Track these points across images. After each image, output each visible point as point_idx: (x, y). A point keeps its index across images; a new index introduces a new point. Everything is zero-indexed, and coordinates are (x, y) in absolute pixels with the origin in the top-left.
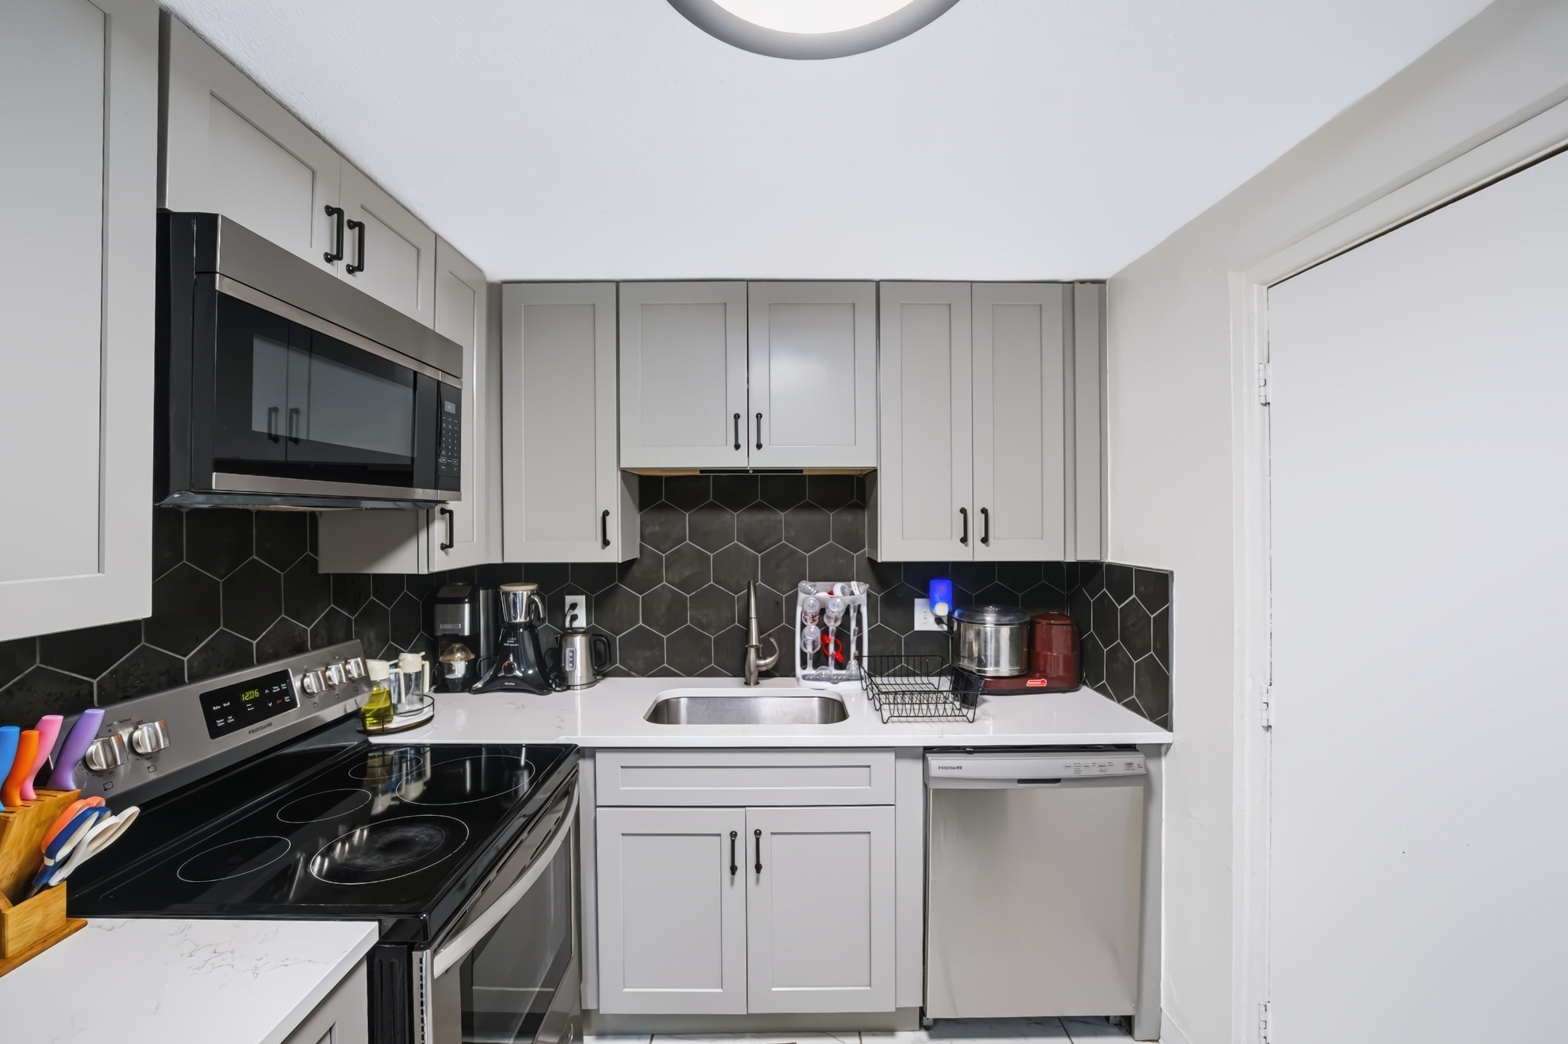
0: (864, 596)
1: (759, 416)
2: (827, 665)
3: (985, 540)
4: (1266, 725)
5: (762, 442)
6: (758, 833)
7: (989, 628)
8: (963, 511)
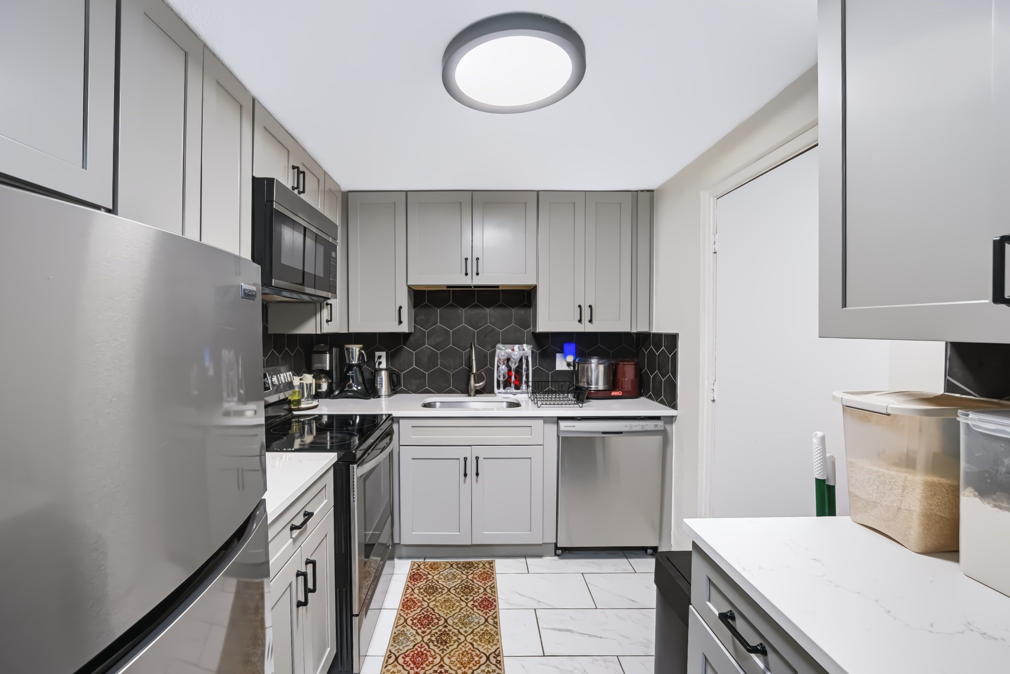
0: (530, 351)
1: (477, 259)
2: (510, 386)
3: (590, 321)
4: (712, 399)
5: (479, 272)
6: (477, 458)
7: (593, 366)
8: (580, 306)
